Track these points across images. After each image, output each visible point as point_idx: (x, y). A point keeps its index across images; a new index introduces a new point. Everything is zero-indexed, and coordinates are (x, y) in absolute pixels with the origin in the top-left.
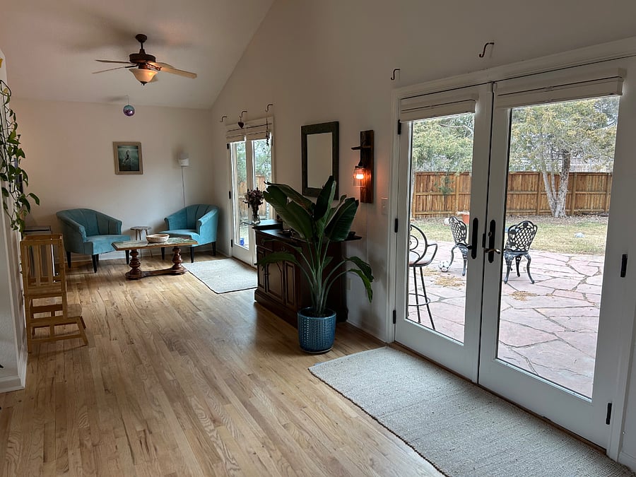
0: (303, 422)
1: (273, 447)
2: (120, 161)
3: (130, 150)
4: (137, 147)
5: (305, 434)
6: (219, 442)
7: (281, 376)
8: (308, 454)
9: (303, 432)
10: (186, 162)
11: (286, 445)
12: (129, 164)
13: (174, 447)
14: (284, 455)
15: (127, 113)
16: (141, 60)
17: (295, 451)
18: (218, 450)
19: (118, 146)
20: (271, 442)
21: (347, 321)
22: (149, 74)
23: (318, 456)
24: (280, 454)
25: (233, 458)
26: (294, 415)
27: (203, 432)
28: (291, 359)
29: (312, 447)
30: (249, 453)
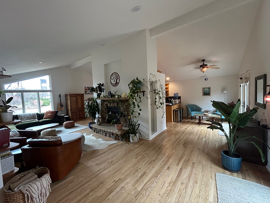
0: (189, 187)
1: (171, 185)
2: (204, 92)
3: (207, 89)
4: (209, 89)
5: (185, 190)
6: (162, 173)
7: (202, 169)
8: (177, 196)
9: (185, 189)
10: (225, 92)
11: (175, 188)
12: (207, 93)
13: (153, 167)
14: (170, 190)
15: (205, 80)
16: (203, 66)
17: (175, 192)
18: (160, 175)
19: (203, 89)
20: (173, 184)
21: (266, 167)
22: (205, 69)
23: (179, 200)
24: (170, 188)
25: (159, 180)
26: (189, 183)
27: (163, 168)
28: (214, 166)
29: (181, 195)
30: (164, 181)
